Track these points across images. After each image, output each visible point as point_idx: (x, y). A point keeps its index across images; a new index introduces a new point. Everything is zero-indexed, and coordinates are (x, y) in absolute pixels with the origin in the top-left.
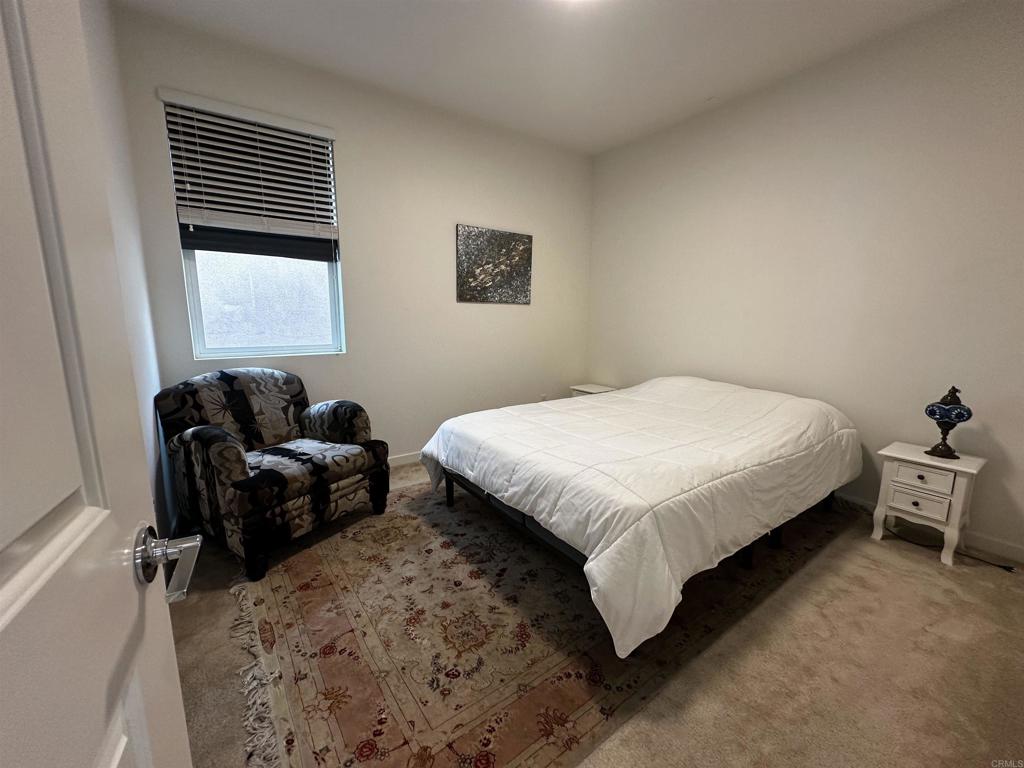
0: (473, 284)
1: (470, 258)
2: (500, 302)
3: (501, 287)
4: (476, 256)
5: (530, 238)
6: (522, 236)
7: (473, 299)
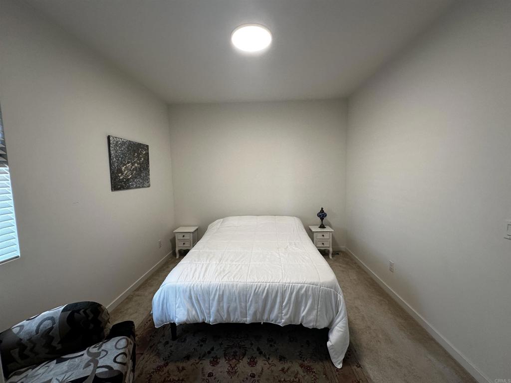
0: (121, 178)
1: (118, 160)
2: (137, 187)
3: (136, 178)
4: (122, 158)
5: (147, 146)
6: (144, 145)
7: (122, 188)
